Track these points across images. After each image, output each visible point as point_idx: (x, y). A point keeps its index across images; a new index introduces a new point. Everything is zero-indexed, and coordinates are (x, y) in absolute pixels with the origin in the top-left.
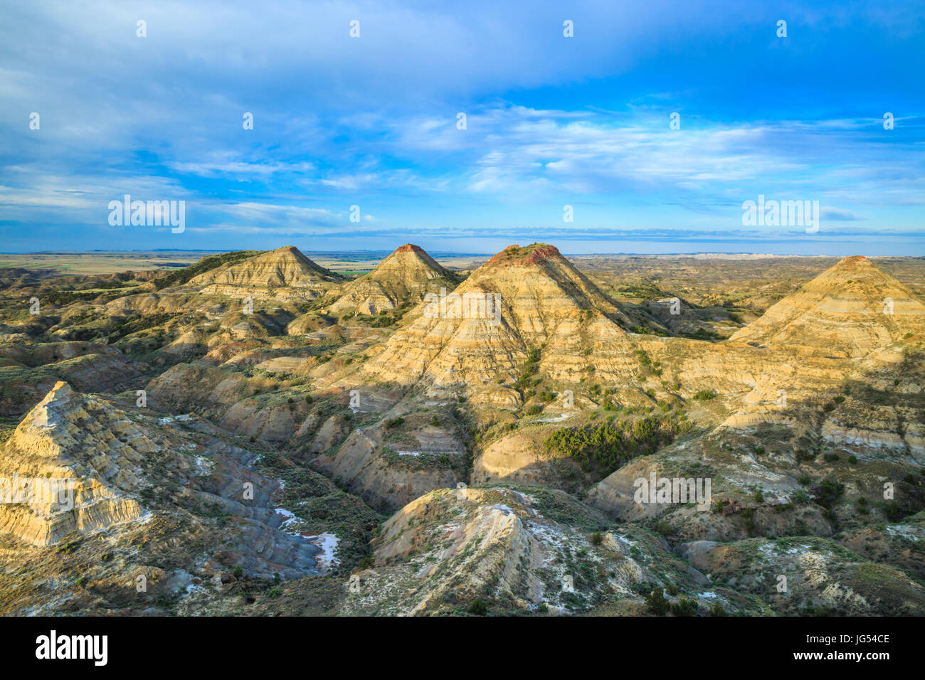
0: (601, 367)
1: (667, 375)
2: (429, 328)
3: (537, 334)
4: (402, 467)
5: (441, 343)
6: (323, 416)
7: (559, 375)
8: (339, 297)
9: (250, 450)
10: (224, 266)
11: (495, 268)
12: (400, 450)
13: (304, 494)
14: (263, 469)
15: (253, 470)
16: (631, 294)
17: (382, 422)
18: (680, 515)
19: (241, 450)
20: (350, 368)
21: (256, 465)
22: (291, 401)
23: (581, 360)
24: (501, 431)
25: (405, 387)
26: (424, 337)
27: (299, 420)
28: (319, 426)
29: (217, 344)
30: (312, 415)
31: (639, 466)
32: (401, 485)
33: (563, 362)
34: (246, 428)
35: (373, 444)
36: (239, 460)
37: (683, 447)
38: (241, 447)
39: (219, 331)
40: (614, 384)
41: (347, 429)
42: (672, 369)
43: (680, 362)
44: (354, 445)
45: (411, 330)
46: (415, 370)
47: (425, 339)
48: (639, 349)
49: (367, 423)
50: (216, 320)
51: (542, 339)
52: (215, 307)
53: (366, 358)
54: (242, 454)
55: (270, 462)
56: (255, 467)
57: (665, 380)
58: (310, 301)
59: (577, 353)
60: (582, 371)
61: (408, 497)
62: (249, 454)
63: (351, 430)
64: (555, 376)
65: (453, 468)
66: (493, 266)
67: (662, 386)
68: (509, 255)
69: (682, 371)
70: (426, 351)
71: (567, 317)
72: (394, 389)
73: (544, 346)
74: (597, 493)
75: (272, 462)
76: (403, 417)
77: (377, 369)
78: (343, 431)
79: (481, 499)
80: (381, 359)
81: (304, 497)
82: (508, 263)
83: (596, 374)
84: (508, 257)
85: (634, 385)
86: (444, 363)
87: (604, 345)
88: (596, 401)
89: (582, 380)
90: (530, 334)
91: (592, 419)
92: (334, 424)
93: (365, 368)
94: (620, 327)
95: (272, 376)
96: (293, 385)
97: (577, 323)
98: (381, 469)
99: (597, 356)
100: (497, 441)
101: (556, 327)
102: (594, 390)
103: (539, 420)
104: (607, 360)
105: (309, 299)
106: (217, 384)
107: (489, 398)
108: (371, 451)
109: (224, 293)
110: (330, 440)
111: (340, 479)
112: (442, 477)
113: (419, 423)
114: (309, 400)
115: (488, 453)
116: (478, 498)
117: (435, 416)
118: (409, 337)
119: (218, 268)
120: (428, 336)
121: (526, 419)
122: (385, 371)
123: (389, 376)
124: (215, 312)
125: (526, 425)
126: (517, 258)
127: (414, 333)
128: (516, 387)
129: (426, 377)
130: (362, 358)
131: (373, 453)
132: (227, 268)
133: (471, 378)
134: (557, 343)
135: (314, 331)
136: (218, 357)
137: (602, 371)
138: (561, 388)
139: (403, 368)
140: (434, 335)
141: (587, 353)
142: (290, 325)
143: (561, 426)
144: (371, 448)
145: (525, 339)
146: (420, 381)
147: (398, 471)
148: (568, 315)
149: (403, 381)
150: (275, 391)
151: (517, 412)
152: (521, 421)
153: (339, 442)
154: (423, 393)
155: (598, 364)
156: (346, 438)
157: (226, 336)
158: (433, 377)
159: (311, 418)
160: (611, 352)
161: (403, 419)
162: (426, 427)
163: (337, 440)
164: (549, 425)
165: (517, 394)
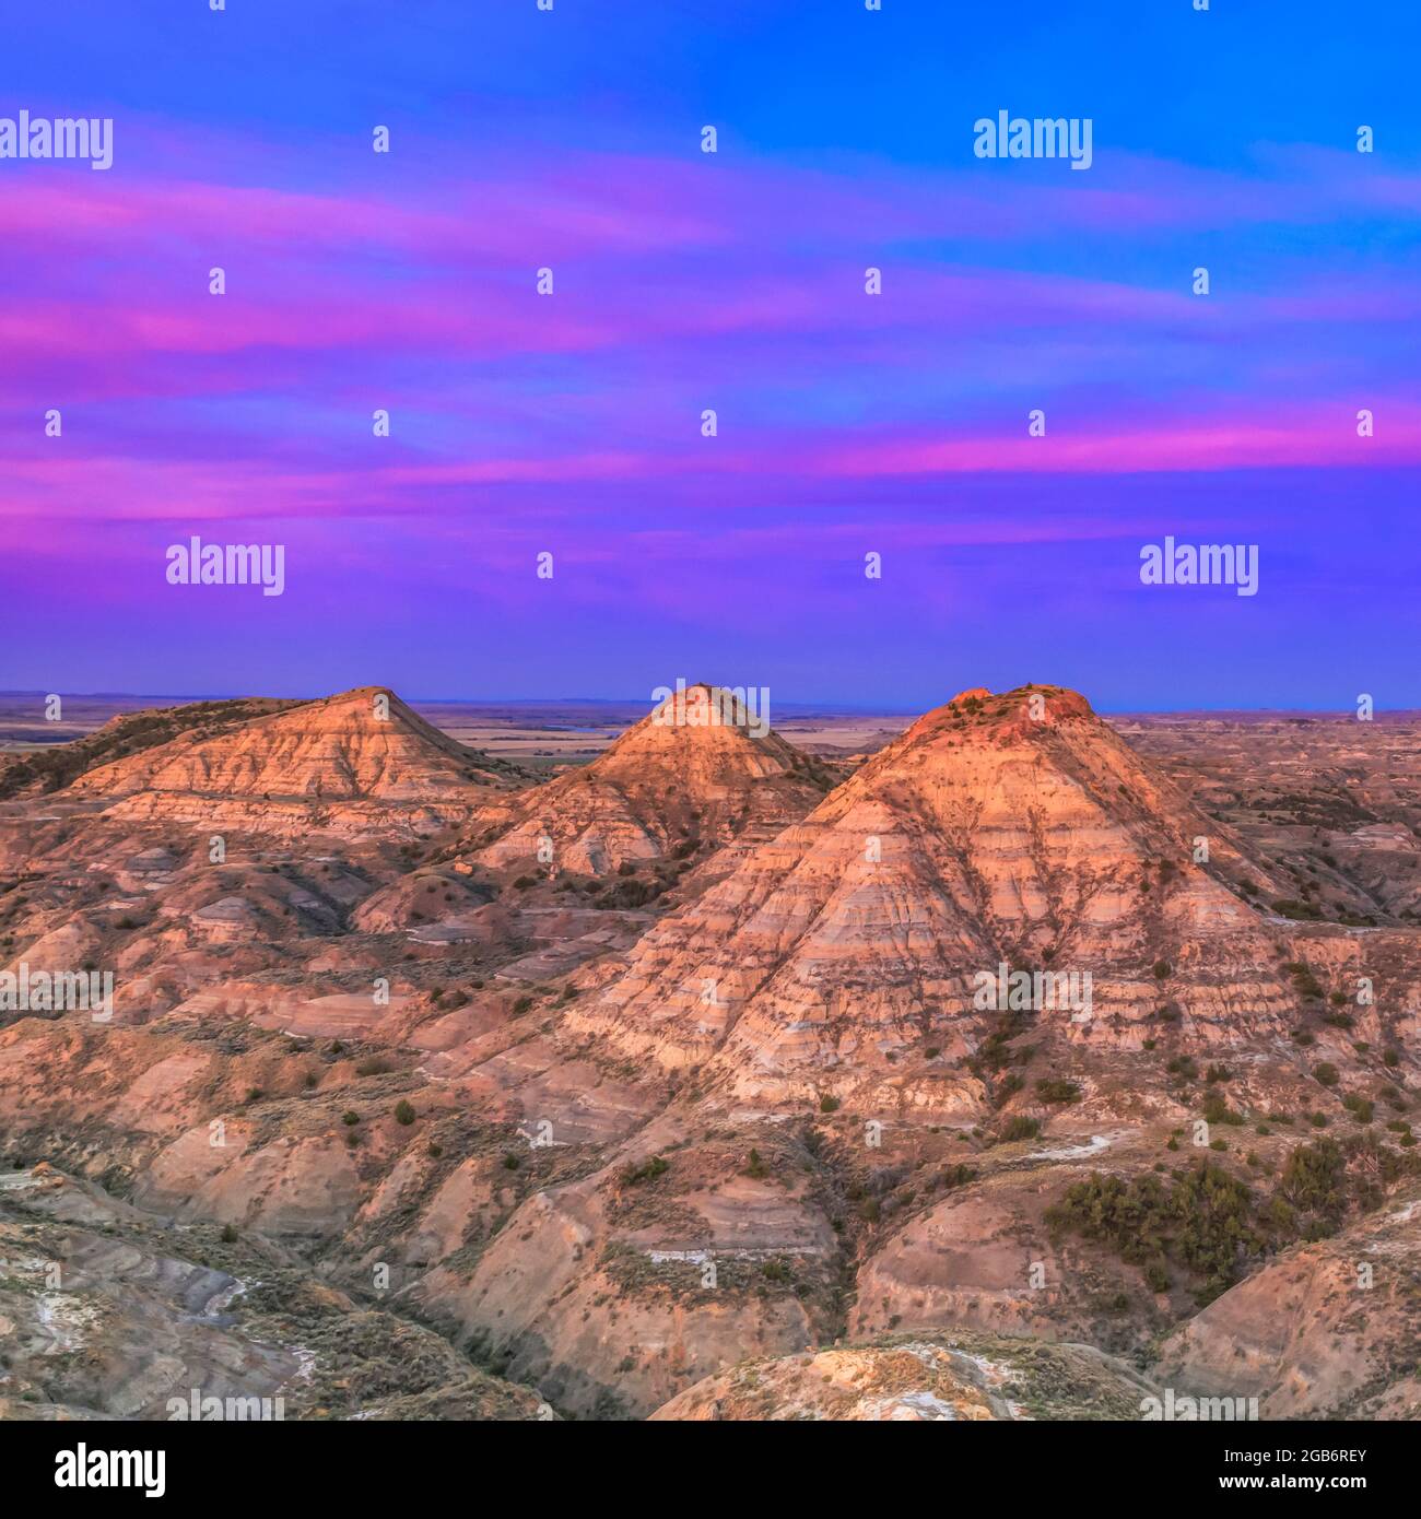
0: (1199, 1009)
1: (1369, 1027)
2: (742, 912)
3: (1031, 926)
4: (658, 1295)
5: (775, 952)
6: (442, 1158)
7: (1087, 1032)
8: (507, 827)
9: (219, 1267)
10: (180, 743)
11: (920, 750)
12: (655, 1246)
13: (369, 1388)
14: (253, 1319)
15: (220, 1327)
16: (1286, 814)
17: (606, 1173)
19: (189, 1267)
20: (526, 1024)
21: (232, 1308)
22: (352, 1119)
23: (1147, 990)
24: (930, 1189)
25: (675, 1072)
26: (731, 934)
27: (373, 1172)
28: (430, 1187)
29: (145, 962)
30: (410, 1158)
31: (1293, 1269)
32: (655, 1347)
33: (1100, 998)
34: (216, 1200)
35: (578, 1234)
36: (181, 1298)
37: (1407, 1215)
38: (190, 1259)
39: (154, 925)
40: (1229, 1054)
41: (508, 1195)
43: (1400, 992)
44: (526, 1237)
45: (693, 917)
46: (703, 1026)
47: (735, 940)
48: (1296, 960)
49: (568, 1177)
50: (145, 893)
51: (1045, 937)
52: (145, 855)
53: (572, 994)
54: (192, 1278)
55: (273, 1300)
56: (229, 1316)
57: (1363, 1039)
58: (425, 837)
59: (1135, 973)
60: (1148, 1020)
62: (213, 1278)
63: (523, 1194)
64: (1078, 1034)
65: (802, 1292)
67: (1355, 1054)
68: (957, 715)
69: (1405, 1016)
70: (733, 975)
71: (1110, 879)
72: (645, 1080)
74: (1184, 1348)
75: (285, 1299)
76: (667, 1156)
77: (598, 1025)
78: (497, 1199)
79: (866, 1380)
80: (611, 997)
81: (370, 1396)
82: (956, 737)
83: (1185, 1026)
84: (953, 720)
85: (1282, 1055)
86: (781, 1006)
87: (1206, 950)
88: (1184, 1100)
89: (1149, 1045)
90: (1012, 923)
91: (1173, 1146)
92: (475, 1182)
93: (567, 1022)
94: (1248, 902)
95: (300, 1050)
96: (361, 1073)
97: (1136, 892)
98: (599, 1303)
99: (1188, 980)
100: (922, 1215)
101: (1081, 904)
102: (1181, 1070)
103: (1033, 1156)
104: (1215, 990)
105: (421, 832)
106: (135, 1077)
107: (902, 1097)
108: (575, 1253)
109: (178, 817)
110: (460, 1227)
111: (484, 1339)
112: (770, 1321)
113: (709, 1172)
114: (406, 1116)
115: (895, 1248)
116: (859, 1376)
117: (754, 1151)
118: (689, 936)
119: (164, 747)
120: (741, 932)
121: (1000, 1153)
122: (621, 1029)
123: (632, 1044)
124: (146, 871)
125: (999, 1168)
126: (979, 723)
127: (704, 925)
128: (975, 1066)
129: (734, 1045)
130: (561, 994)
131: (578, 1258)
132: (188, 748)
133: (854, 1045)
134: (1084, 947)
135: (433, 921)
136: (144, 999)
137: (1201, 1019)
138: (1093, 1067)
139: (670, 1020)
140: (757, 929)
141: (1162, 972)
142: (366, 906)
143: (1091, 1168)
144: (576, 1245)
145: (998, 939)
146: (717, 1057)
147: (647, 1308)
148: (1113, 874)
149: (671, 1056)
150: (307, 1092)
151: (977, 1134)
152: (985, 1159)
153: (486, 1232)
154: (725, 1087)
155: (1190, 1002)
156: (507, 1219)
157: (175, 937)
158: (754, 1044)
159: (409, 1165)
160: (1224, 970)
161: (664, 1162)
162: (727, 1181)
163: (482, 1227)
164: (1059, 1167)
165: (977, 1086)
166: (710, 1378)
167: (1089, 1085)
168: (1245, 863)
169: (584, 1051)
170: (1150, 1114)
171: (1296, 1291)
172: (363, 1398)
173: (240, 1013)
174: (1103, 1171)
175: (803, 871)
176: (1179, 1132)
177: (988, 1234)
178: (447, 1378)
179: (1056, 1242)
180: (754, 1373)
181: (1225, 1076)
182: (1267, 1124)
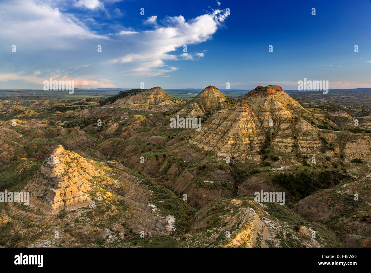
0: (303, 145)
1: (337, 150)
2: (219, 125)
3: (270, 128)
4: (205, 187)
5: (224, 131)
6: (170, 164)
7: (280, 148)
8: (179, 110)
9: (139, 177)
10: (129, 96)
11: (250, 97)
12: (204, 179)
13: (161, 197)
14: (144, 185)
15: (139, 186)
16: (320, 109)
17: (196, 167)
18: (342, 220)
19: (135, 177)
20: (183, 142)
21: (140, 184)
22: (156, 156)
23: (293, 141)
24: (251, 174)
25: (207, 151)
26: (216, 129)
27: (160, 164)
28: (168, 168)
29: (126, 130)
30: (166, 163)
31: (320, 194)
32: (204, 196)
33: (283, 142)
35: (192, 176)
36: (133, 181)
37: (344, 186)
38: (134, 175)
39: (127, 125)
40: (308, 154)
41: (181, 169)
42: (340, 147)
43: (344, 144)
44: (183, 177)
45: (210, 125)
46: (212, 144)
47: (217, 129)
48: (322, 137)
49: (190, 167)
50: (125, 119)
51: (272, 131)
52: (125, 113)
53: (190, 137)
54: (135, 179)
57: (336, 152)
58: (166, 111)
59: (290, 138)
60: (292, 147)
61: (207, 201)
62: (138, 179)
63: (183, 169)
64: (279, 148)
65: (229, 189)
66: (249, 96)
67: (334, 155)
68: (257, 91)
69: (345, 149)
70: (218, 136)
71: (285, 121)
72: (202, 152)
73: (273, 134)
74: (298, 206)
75: (148, 183)
76: (206, 165)
77: (195, 143)
78: (179, 170)
79: (241, 205)
80: (196, 138)
82: (257, 95)
83: (299, 148)
84: (257, 92)
85: (319, 155)
86: (225, 141)
87: (304, 134)
88: (299, 161)
89: (292, 151)
90: (266, 128)
91: (296, 170)
92: (175, 167)
93: (190, 142)
94: (313, 125)
95: (149, 145)
96: (158, 149)
97: (290, 123)
98: (195, 188)
99: (300, 140)
100: (250, 178)
101: (279, 125)
102: (298, 156)
103: (270, 169)
104: (306, 142)
105: (166, 110)
106: (125, 148)
107: (246, 157)
108: (191, 180)
109: (129, 108)
110: (173, 174)
111: (177, 192)
112: (223, 193)
113: (213, 168)
114: (164, 156)
115: (245, 183)
116: (239, 204)
117: (221, 165)
118: (210, 129)
119: (127, 97)
120: (218, 128)
121: (264, 168)
122: (198, 144)
123: (200, 146)
124: (125, 116)
125: (264, 171)
126: (261, 92)
127: (212, 127)
128: (259, 153)
129: (217, 147)
130: (189, 138)
131: (192, 181)
132: (130, 97)
133: (238, 148)
134: (280, 133)
135: (168, 125)
136: (126, 136)
137: (302, 147)
138: (281, 154)
139: (206, 142)
140: (222, 128)
141: (295, 138)
142: (157, 122)
143: (281, 172)
144: (192, 178)
145: (264, 131)
146: (214, 149)
147: (203, 189)
148: (286, 120)
149: (207, 148)
150: (150, 151)
151: (259, 165)
152: (261, 169)
153: (177, 175)
154: (216, 154)
155: (301, 144)
156: (181, 173)
157: (130, 127)
158: (220, 147)
159: (165, 164)
160: (307, 138)
161: (206, 166)
162: (216, 170)
163: (177, 174)
164: (275, 171)
165: (260, 156)
166: (214, 202)
167: (280, 157)
168: (312, 118)
169: (192, 147)
170: (292, 163)
171: (321, 198)
172: (160, 199)
173: (139, 139)
174: (283, 173)
175: (229, 118)
176: (298, 167)
177: (261, 182)
178: (172, 197)
179: (274, 184)
180: (221, 202)
181: (307, 158)
182: (315, 167)
